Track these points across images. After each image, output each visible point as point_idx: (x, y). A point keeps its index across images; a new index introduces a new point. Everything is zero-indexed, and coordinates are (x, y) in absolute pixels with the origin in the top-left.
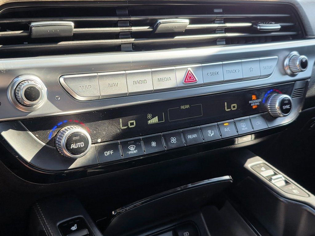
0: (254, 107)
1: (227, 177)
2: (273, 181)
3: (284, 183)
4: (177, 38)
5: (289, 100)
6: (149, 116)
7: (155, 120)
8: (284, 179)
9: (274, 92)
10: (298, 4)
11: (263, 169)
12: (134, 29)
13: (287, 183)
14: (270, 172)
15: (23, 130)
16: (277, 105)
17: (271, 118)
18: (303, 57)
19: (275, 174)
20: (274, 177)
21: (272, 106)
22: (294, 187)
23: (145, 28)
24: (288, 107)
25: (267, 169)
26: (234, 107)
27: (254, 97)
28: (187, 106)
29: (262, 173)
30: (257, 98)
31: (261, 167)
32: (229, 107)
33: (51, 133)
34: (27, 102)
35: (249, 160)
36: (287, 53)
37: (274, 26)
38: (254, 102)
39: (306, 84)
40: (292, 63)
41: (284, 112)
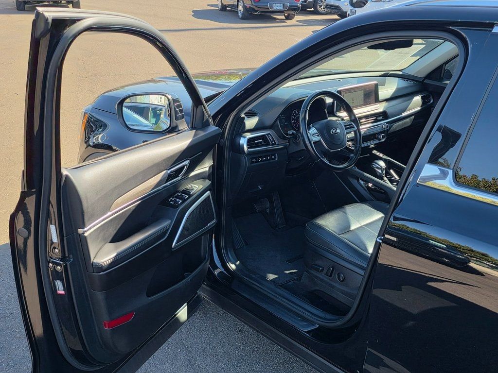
1: (368, 155)
9: (381, 133)
14: (379, 154)
17: (380, 140)
21: (381, 136)
26: (372, 137)
29: (377, 154)
35: (373, 151)
36: (384, 123)
37: (381, 118)
38: (377, 136)
39: (388, 130)
40: (385, 127)
41: (383, 138)
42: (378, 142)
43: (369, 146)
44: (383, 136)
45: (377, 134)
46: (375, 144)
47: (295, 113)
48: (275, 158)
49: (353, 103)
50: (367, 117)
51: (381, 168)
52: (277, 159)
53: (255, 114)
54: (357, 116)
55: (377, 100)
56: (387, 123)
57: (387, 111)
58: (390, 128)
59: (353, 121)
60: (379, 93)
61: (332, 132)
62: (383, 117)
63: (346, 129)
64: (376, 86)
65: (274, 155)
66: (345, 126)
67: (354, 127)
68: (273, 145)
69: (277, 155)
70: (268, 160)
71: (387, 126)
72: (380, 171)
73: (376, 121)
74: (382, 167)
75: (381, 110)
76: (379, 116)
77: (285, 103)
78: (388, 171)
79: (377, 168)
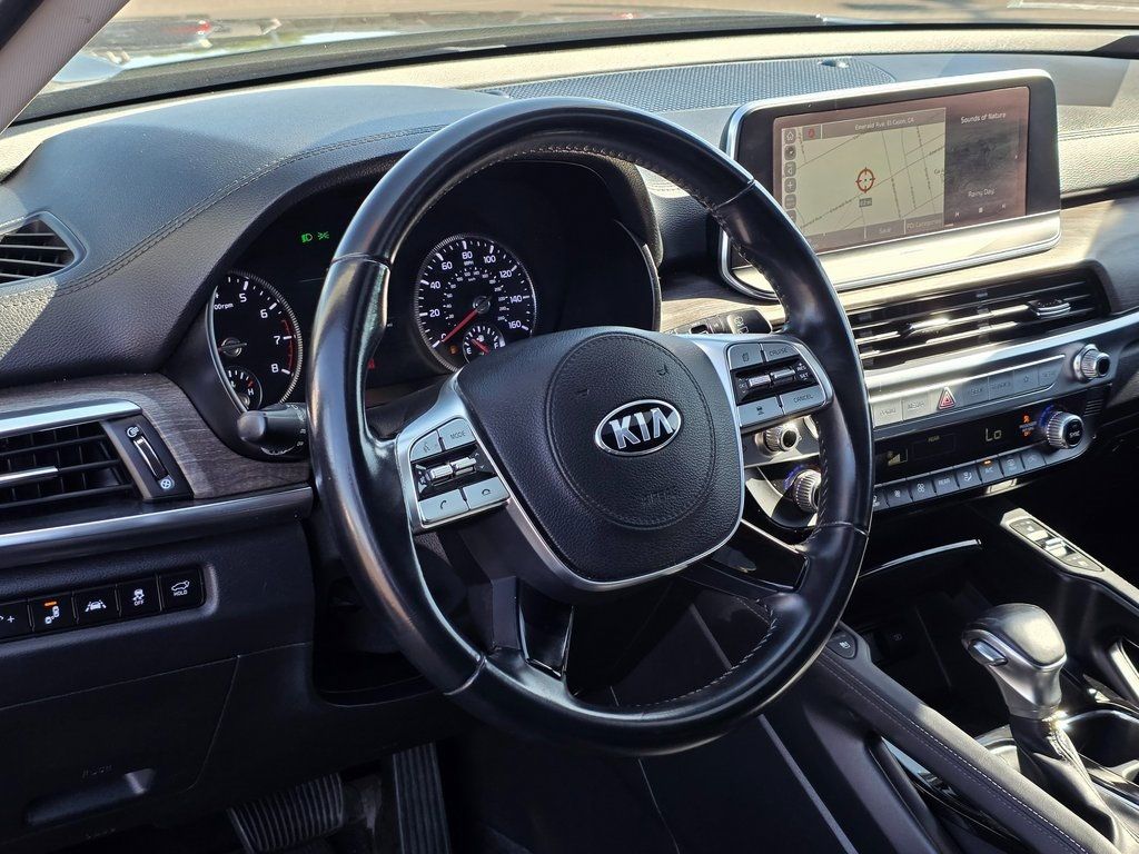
0: (1026, 434)
1: (974, 542)
2: (1047, 548)
3: (1064, 552)
4: (931, 342)
5: (1078, 422)
6: (890, 454)
7: (897, 459)
8: (1064, 544)
9: (1056, 409)
10: (1103, 269)
11: (1030, 529)
12: (880, 337)
13: (1069, 551)
14: (1042, 534)
15: (761, 478)
16: (1061, 433)
17: (1050, 449)
18: (1103, 355)
19: (1050, 538)
20: (1048, 542)
21: (1054, 430)
22: (1080, 556)
23: (894, 334)
24: (1077, 434)
25: (1036, 529)
26: (998, 435)
27: (1026, 418)
28: (937, 438)
29: (1029, 536)
30: (1031, 420)
31: (1027, 526)
32: (991, 436)
33: (789, 482)
34: (785, 448)
35: (1006, 515)
36: (1080, 346)
37: (1062, 309)
38: (1027, 427)
39: (1106, 391)
40: (1086, 365)
41: (1071, 441)
42: (1034, 462)
43: (983, 488)
44: (1070, 427)
45: (1033, 411)
46: (1021, 478)
47: (453, 255)
48: (197, 597)
49: (866, 202)
50: (961, 300)
51: (1031, 670)
52: (211, 606)
53: (49, 256)
54: (844, 302)
55: (1043, 193)
56: (1102, 342)
57: (1105, 263)
58: (1124, 376)
59: (811, 337)
60: (1059, 144)
61: (609, 437)
62: (1074, 305)
63: (742, 401)
64: (1041, 99)
65: (195, 573)
66: (739, 374)
67: (811, 382)
68: (162, 502)
69: (212, 575)
70: (133, 613)
71: (1103, 366)
72: (1028, 694)
73: (1030, 327)
74: (1039, 664)
75: (1072, 254)
76: (1049, 299)
77: (263, 182)
78: (1097, 654)
79: (1006, 664)
